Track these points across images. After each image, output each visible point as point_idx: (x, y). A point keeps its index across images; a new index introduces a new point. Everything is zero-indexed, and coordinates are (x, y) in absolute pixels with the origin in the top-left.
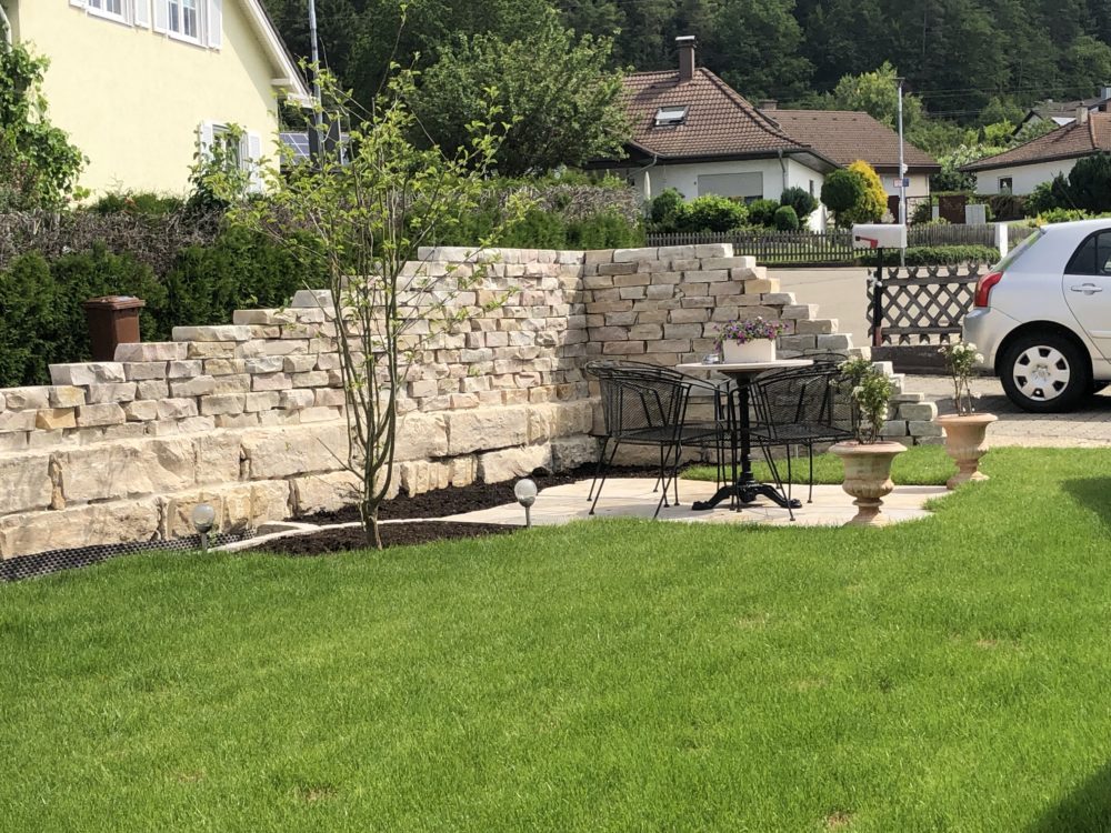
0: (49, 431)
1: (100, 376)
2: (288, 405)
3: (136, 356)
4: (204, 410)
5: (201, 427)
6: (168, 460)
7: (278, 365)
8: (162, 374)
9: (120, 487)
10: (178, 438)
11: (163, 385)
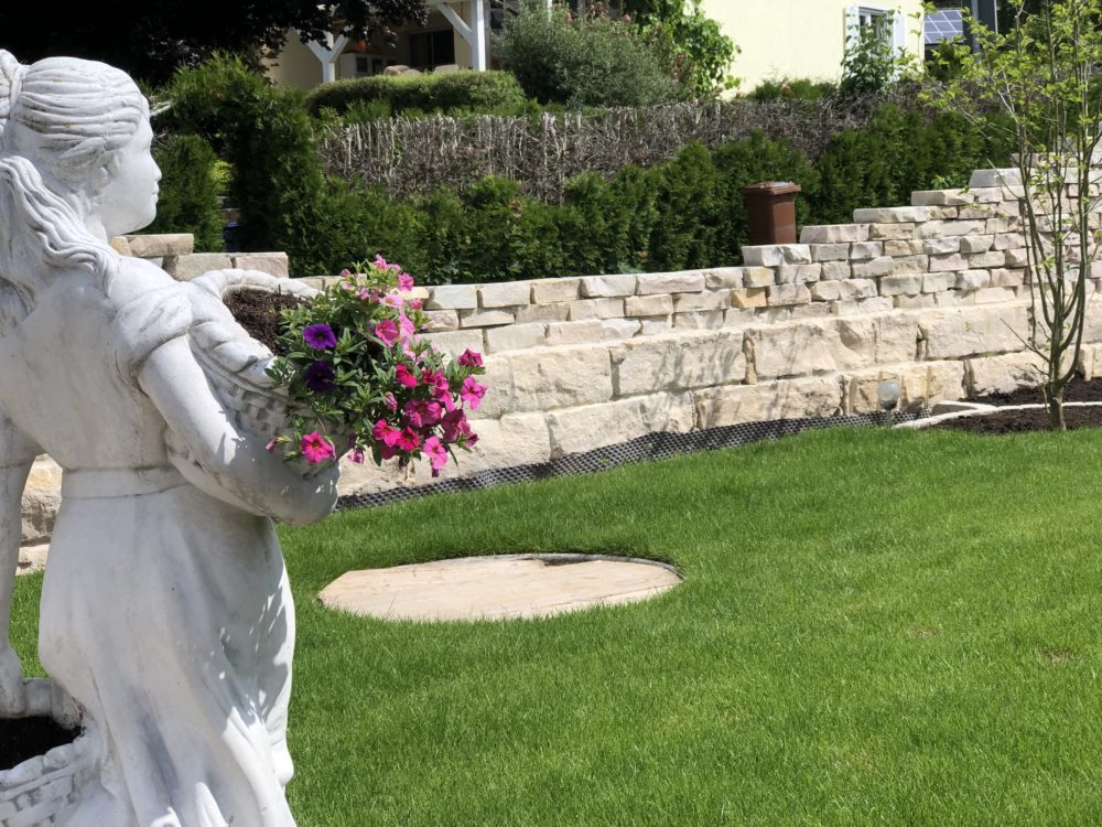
0: (742, 309)
1: (789, 258)
2: (964, 286)
3: (822, 239)
4: (884, 290)
5: (879, 307)
6: (849, 339)
7: (955, 246)
8: (846, 256)
9: (805, 363)
10: (859, 318)
11: (845, 266)
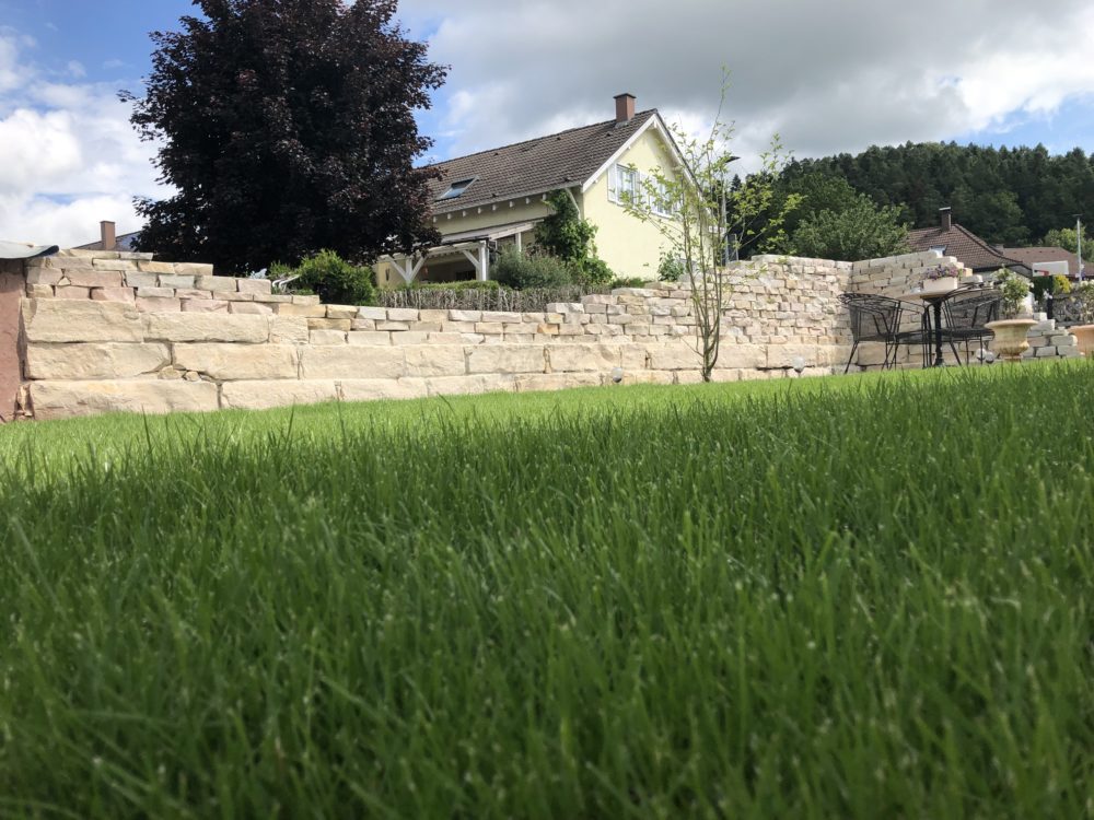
0: (544, 335)
1: (571, 310)
2: (673, 333)
3: (591, 301)
4: (627, 332)
5: (624, 340)
6: (607, 355)
7: (668, 312)
8: (604, 311)
9: (580, 366)
10: (613, 345)
11: (604, 316)
